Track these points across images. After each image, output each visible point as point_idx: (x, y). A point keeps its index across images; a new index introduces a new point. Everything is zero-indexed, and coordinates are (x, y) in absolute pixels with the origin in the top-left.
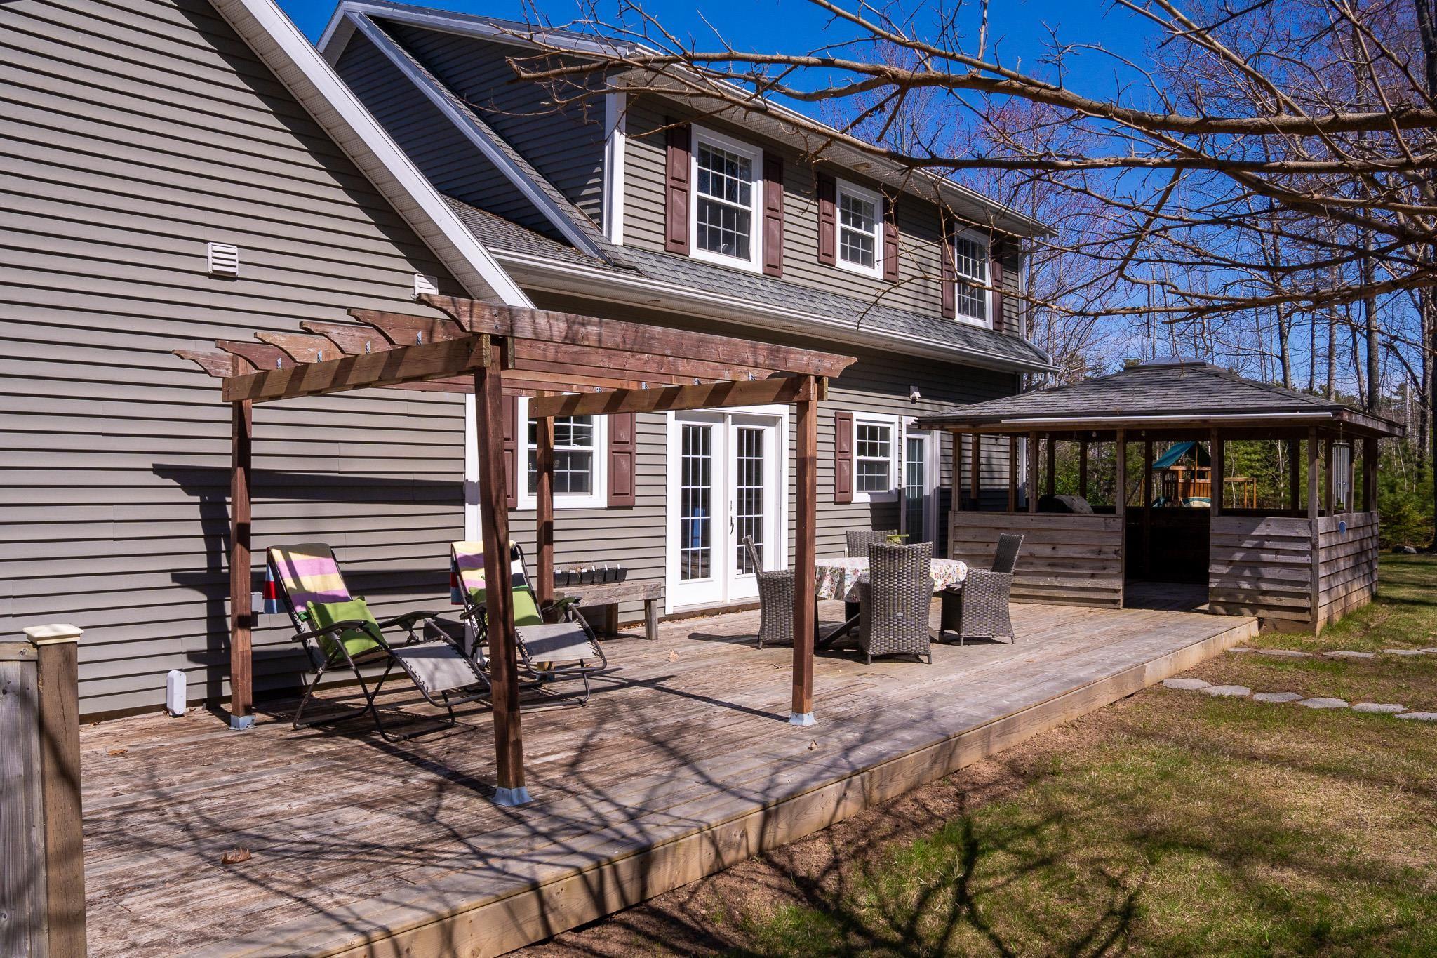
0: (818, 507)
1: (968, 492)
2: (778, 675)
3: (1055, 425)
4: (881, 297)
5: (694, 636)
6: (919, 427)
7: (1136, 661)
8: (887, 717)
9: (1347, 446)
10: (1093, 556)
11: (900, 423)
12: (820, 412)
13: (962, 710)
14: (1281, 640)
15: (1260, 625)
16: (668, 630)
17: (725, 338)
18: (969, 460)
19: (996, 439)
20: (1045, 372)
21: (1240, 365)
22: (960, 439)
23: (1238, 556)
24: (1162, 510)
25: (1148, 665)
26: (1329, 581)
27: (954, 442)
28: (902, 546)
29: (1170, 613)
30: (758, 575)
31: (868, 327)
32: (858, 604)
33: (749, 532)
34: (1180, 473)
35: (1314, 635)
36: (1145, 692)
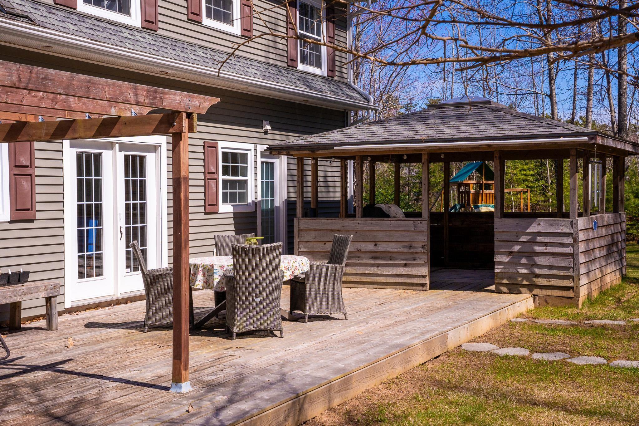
0: (191, 217)
1: (309, 203)
2: (161, 352)
3: (375, 150)
4: (237, 49)
5: (90, 325)
6: (271, 153)
7: (441, 330)
8: (250, 380)
9: (600, 163)
10: (406, 250)
11: (256, 150)
12: (191, 141)
13: (308, 373)
14: (551, 312)
15: (534, 300)
16: (67, 321)
17: (110, 81)
18: (310, 178)
19: (330, 162)
20: (368, 109)
21: (518, 103)
22: (302, 162)
23: (517, 248)
24: (458, 215)
25: (450, 334)
26: (588, 266)
27: (298, 164)
28: (258, 246)
29: (465, 293)
30: (143, 273)
31: (227, 73)
32: (224, 293)
33: (135, 238)
34: (471, 186)
35: (577, 307)
36: (448, 354)
